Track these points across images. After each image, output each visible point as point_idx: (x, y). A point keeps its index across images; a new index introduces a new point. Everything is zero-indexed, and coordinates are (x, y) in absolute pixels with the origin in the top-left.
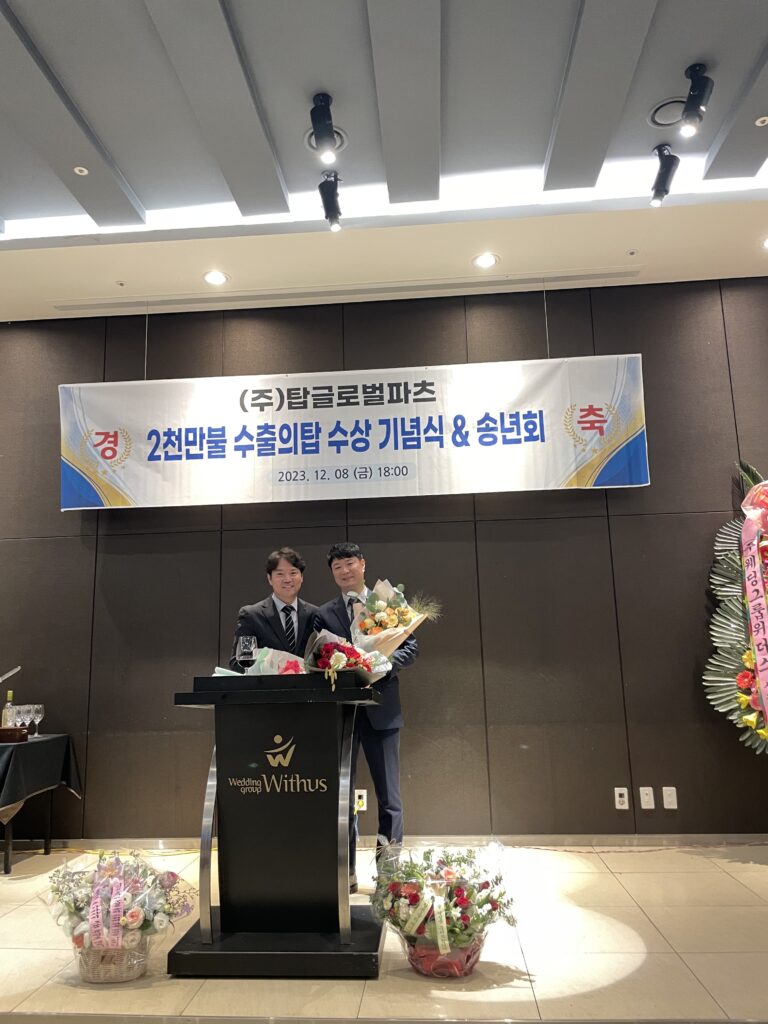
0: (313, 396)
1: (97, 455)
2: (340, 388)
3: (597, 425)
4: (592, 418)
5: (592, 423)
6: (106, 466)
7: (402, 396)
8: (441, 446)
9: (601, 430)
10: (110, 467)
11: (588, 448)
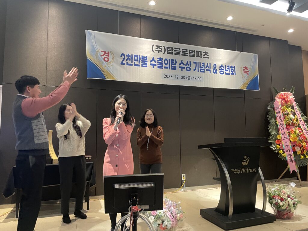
0: (174, 50)
1: (102, 59)
2: (182, 49)
3: (247, 72)
4: (246, 70)
5: (246, 71)
6: (106, 64)
7: (200, 55)
8: (210, 73)
9: (248, 74)
10: (107, 65)
11: (245, 78)
